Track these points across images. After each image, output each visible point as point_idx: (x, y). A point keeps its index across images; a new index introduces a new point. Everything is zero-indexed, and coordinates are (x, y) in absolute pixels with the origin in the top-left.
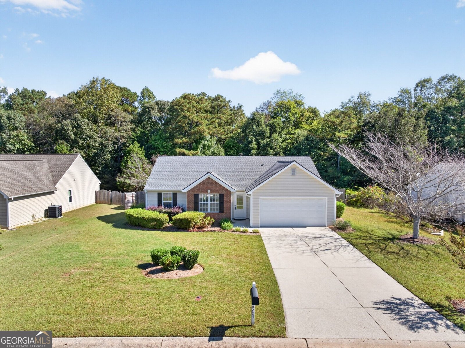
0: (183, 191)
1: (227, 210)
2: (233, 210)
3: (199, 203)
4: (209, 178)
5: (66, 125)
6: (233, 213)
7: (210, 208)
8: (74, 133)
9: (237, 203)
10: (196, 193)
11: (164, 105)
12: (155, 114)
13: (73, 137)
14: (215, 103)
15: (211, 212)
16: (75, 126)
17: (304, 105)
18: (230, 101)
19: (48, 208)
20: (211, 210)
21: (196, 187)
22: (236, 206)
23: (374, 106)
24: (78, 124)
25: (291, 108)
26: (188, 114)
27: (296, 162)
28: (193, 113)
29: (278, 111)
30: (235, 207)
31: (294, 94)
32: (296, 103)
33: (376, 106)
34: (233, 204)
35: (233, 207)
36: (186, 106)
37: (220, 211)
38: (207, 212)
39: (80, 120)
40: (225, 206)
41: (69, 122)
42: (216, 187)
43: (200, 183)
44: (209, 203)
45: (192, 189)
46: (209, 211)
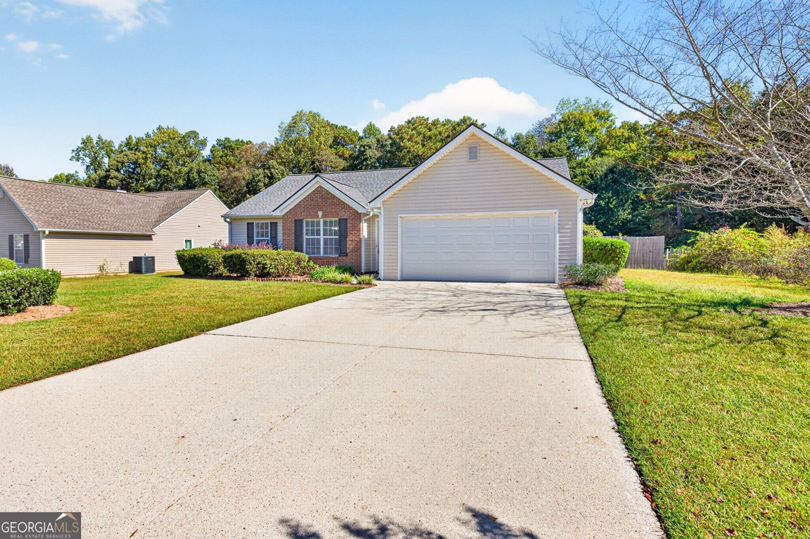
0: (274, 214)
1: (352, 251)
3: (305, 237)
4: (320, 187)
7: (324, 248)
8: (265, 184)
10: (297, 218)
12: (371, 153)
15: (326, 255)
17: (613, 118)
19: (132, 260)
20: (325, 253)
21: (299, 205)
24: (271, 173)
29: (561, 131)
31: (593, 103)
32: (597, 114)
37: (341, 253)
38: (318, 255)
39: (274, 168)
40: (349, 242)
41: (261, 171)
42: (332, 204)
43: (304, 199)
44: (322, 237)
45: (291, 209)
46: (322, 254)
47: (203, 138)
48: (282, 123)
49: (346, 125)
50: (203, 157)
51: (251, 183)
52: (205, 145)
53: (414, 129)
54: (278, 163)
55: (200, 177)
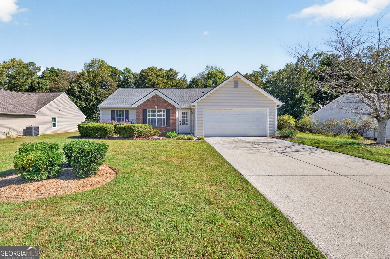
0: (132, 106)
1: (173, 124)
2: (178, 126)
3: (148, 118)
4: (157, 95)
5: (74, 86)
6: (178, 128)
7: (158, 123)
9: (182, 120)
10: (144, 109)
11: (137, 75)
12: (131, 80)
13: (77, 93)
14: (169, 73)
16: (79, 87)
17: (225, 74)
18: (178, 72)
19: (25, 129)
20: (158, 125)
22: (181, 122)
23: (270, 73)
24: (81, 86)
25: (217, 75)
26: (151, 78)
27: (239, 73)
28: (154, 77)
30: (181, 124)
31: (218, 68)
32: (220, 72)
33: (273, 73)
34: (178, 121)
35: (178, 123)
36: (150, 73)
37: (167, 125)
38: (155, 126)
39: (83, 84)
40: (171, 120)
41: (76, 84)
42: (163, 103)
43: (148, 100)
44: (156, 118)
45: (141, 104)
46: (156, 126)
47: (38, 66)
48: (86, 63)
49: (115, 67)
50: (37, 76)
51: (70, 90)
52: (40, 70)
53: (152, 72)
54: (84, 81)
55: (39, 85)
